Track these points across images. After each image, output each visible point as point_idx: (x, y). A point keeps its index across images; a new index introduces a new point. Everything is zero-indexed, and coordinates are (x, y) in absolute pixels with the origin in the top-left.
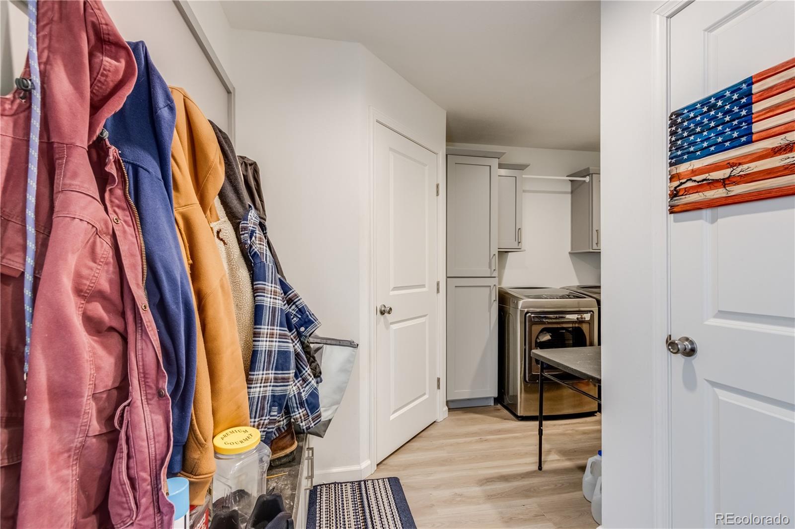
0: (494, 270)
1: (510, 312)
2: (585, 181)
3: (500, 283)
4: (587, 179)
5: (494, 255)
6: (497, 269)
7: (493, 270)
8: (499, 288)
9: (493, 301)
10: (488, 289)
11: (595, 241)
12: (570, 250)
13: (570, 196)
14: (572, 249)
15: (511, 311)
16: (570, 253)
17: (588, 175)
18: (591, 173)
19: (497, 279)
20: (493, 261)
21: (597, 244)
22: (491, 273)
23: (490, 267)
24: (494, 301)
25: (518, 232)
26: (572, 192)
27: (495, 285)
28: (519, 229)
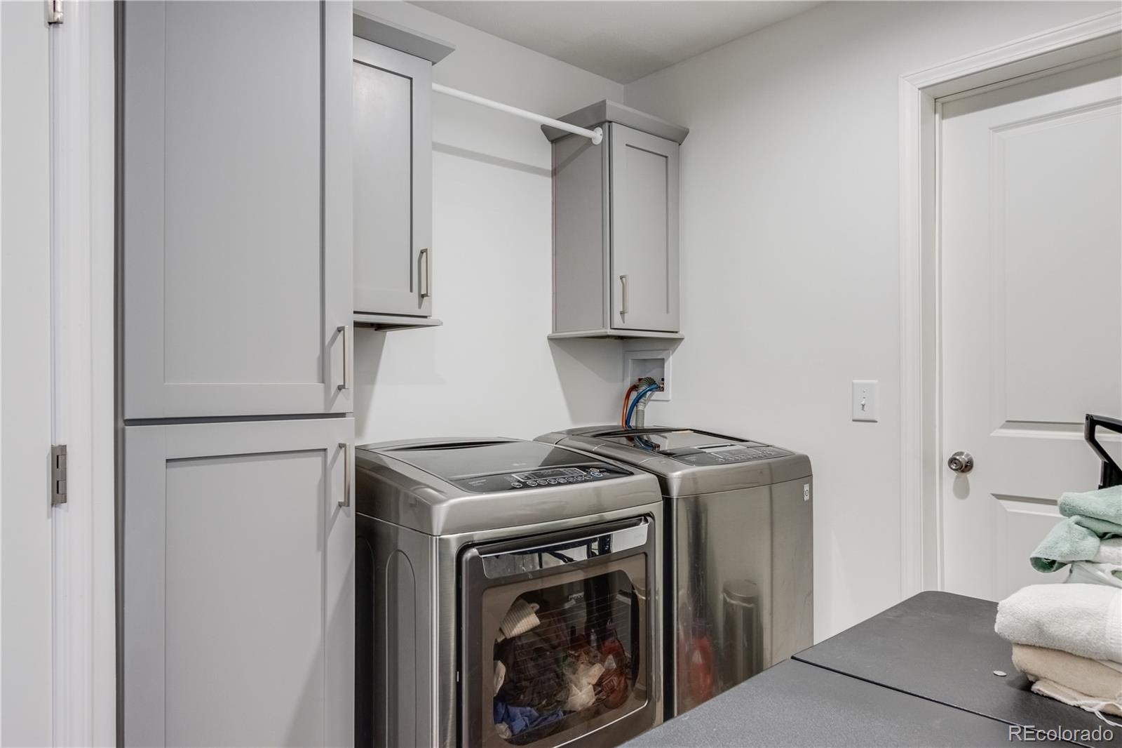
0: (340, 388)
1: (400, 547)
2: (590, 139)
3: (359, 430)
4: (597, 135)
5: (340, 330)
6: (350, 384)
7: (334, 389)
8: (357, 448)
9: (334, 505)
10: (317, 461)
11: (618, 307)
12: (549, 331)
13: (549, 180)
14: (556, 327)
15: (405, 540)
16: (551, 339)
17: (600, 125)
18: (608, 118)
19: (349, 420)
20: (336, 351)
21: (622, 313)
22: (329, 401)
23: (323, 377)
24: (340, 505)
25: (419, 260)
26: (555, 173)
27: (341, 446)
28: (422, 252)
